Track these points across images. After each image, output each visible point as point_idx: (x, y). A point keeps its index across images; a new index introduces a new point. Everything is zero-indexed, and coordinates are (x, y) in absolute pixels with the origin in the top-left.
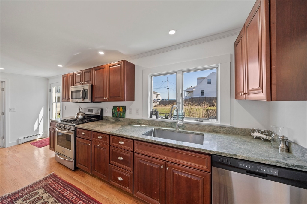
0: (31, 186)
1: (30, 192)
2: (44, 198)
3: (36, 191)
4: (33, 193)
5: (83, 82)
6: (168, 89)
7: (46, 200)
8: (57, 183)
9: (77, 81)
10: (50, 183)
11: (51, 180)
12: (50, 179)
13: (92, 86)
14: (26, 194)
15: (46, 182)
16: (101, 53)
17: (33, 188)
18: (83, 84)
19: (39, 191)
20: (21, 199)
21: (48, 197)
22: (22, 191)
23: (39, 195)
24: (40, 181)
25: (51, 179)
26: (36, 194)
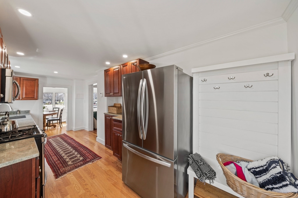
0: (76, 167)
1: (77, 163)
2: (69, 158)
3: (72, 163)
4: (74, 162)
7: (68, 157)
8: (58, 167)
10: (63, 168)
11: (61, 170)
12: (62, 172)
14: (79, 162)
15: (66, 170)
17: (75, 166)
19: (71, 163)
20: (80, 160)
21: (66, 159)
22: (81, 164)
23: (71, 160)
24: (69, 171)
25: (60, 172)
26: (73, 162)
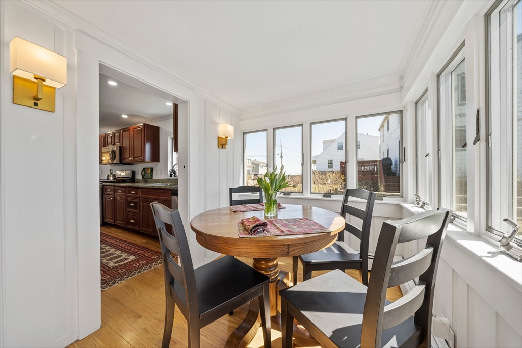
5: (113, 143)
6: (282, 157)
9: (108, 143)
13: (120, 147)
16: (125, 116)
18: (113, 145)
